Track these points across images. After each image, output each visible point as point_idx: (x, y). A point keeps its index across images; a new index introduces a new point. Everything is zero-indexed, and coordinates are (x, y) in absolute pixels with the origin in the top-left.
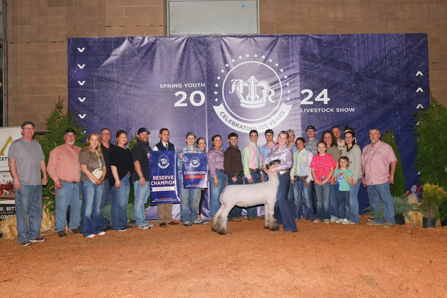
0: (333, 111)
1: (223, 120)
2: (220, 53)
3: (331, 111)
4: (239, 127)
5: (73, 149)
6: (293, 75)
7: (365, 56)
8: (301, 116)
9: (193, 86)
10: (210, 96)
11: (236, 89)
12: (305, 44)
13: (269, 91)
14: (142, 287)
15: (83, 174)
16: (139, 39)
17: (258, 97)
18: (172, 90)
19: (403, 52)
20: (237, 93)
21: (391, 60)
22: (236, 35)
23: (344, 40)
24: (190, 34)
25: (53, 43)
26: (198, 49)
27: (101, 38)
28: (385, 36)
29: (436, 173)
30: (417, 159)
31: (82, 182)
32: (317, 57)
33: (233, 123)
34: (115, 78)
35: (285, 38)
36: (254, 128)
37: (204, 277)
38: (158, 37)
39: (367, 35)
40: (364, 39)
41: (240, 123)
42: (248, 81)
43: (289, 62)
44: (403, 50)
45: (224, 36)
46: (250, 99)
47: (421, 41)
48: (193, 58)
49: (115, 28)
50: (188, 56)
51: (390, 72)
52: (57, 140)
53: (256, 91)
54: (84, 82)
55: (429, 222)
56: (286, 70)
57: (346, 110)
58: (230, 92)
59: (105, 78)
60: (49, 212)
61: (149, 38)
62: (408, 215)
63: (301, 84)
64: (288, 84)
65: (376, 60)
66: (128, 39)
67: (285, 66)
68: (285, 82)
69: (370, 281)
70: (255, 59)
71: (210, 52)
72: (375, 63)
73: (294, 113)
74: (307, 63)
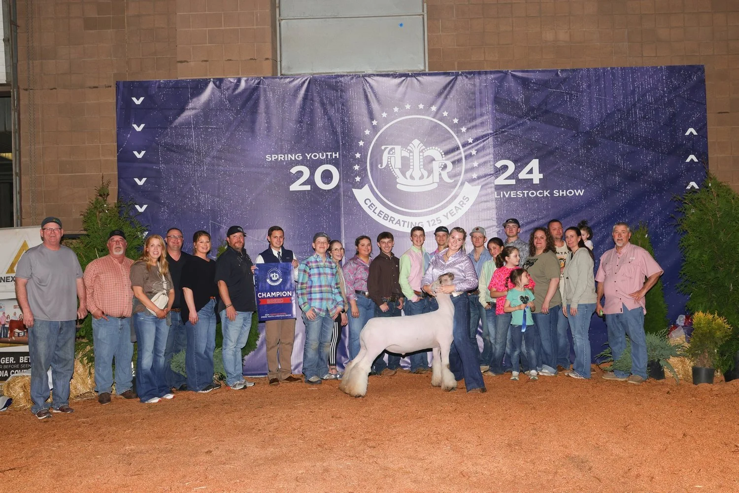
0: (549, 195)
1: (369, 212)
2: (363, 103)
3: (545, 196)
4: (394, 222)
5: (121, 262)
6: (483, 137)
7: (601, 105)
8: (497, 204)
9: (319, 157)
10: (347, 173)
11: (390, 161)
12: (501, 86)
13: (443, 164)
14: (224, 474)
15: (137, 302)
16: (231, 82)
17: (426, 173)
18: (286, 164)
19: (663, 97)
20: (391, 168)
21: (643, 110)
22: (389, 73)
23: (565, 79)
24: (315, 72)
25: (94, 89)
26: (327, 98)
27: (170, 81)
28: (633, 70)
29: (714, 295)
30: (682, 273)
31: (135, 315)
32: (521, 106)
33: (385, 215)
34: (193, 146)
35: (469, 76)
36: (419, 223)
37: (322, 459)
38: (262, 78)
39: (604, 69)
40: (599, 76)
41: (397, 217)
42: (409, 148)
43: (475, 115)
44: (664, 94)
45: (369, 76)
46: (412, 177)
47: (694, 77)
48: (319, 111)
49: (192, 64)
50: (311, 109)
51: (643, 130)
52: (100, 247)
53: (422, 163)
54: (143, 153)
55: (703, 374)
56: (470, 128)
57: (570, 193)
58: (379, 166)
59: (177, 146)
60: (87, 363)
61: (248, 80)
62: (668, 362)
63: (495, 151)
64: (474, 152)
65: (618, 110)
66: (213, 82)
67: (470, 122)
68: (470, 149)
69: (581, 464)
70: (419, 112)
71: (347, 101)
72: (617, 116)
73: (484, 199)
74: (505, 116)
